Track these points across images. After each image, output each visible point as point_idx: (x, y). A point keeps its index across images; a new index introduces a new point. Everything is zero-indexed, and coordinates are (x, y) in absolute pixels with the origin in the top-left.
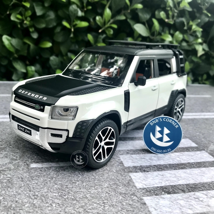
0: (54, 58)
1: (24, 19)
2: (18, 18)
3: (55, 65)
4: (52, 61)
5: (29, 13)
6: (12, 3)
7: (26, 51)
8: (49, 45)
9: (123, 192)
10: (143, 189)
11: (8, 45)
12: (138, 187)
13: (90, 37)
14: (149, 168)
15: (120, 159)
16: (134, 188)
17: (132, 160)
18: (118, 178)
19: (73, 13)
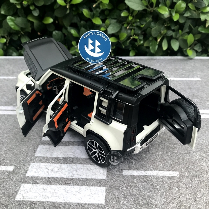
0: (56, 33)
2: (17, 1)
4: (54, 35)
7: (30, 29)
8: (51, 20)
9: (2, 202)
10: (18, 202)
11: (12, 25)
12: (16, 199)
13: (85, 12)
14: (41, 180)
15: (28, 167)
16: (13, 199)
17: (37, 169)
18: (10, 188)
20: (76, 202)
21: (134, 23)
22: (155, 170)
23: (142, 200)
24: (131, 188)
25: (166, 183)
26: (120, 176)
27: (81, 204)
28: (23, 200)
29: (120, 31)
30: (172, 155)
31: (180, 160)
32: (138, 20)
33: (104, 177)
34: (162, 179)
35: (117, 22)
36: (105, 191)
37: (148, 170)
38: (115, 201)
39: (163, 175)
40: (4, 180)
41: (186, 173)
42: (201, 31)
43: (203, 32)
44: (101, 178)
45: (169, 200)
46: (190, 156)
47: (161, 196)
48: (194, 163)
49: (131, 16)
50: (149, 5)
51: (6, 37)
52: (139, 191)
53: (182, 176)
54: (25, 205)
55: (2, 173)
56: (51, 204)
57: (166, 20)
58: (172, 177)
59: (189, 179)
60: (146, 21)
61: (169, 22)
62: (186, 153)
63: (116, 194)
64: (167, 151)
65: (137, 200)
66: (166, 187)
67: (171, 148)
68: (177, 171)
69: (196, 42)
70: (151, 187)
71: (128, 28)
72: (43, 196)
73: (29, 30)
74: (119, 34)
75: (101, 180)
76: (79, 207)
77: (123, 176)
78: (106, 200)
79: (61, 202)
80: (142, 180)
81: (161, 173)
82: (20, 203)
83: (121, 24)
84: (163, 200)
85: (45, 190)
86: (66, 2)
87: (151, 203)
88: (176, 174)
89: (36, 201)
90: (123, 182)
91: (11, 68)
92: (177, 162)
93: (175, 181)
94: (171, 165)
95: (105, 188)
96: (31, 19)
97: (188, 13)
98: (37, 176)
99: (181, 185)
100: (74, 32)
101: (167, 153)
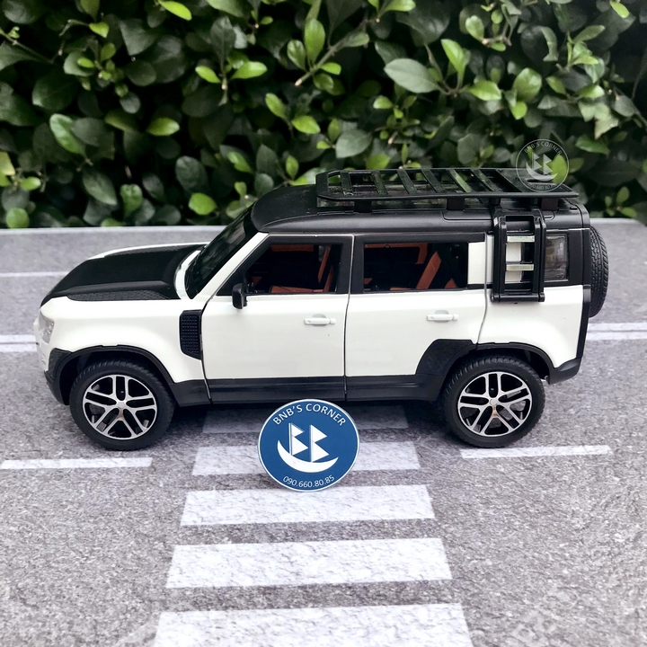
0: (186, 163)
1: (99, 67)
2: (82, 68)
3: (190, 180)
4: (182, 169)
5: (110, 50)
6: (67, 27)
7: (113, 149)
8: (172, 127)
9: (145, 532)
10: (190, 529)
11: (65, 138)
12: (182, 524)
13: (272, 102)
14: (241, 481)
15: (194, 457)
16: (174, 524)
17: (220, 460)
18: (157, 501)
19: (223, 39)
20: (355, 519)
21: (405, 130)
22: (545, 446)
23: (532, 506)
24: (494, 484)
25: (583, 468)
26: (456, 462)
27: (372, 523)
28: (204, 523)
29: (367, 152)
30: (579, 414)
31: (605, 423)
32: (417, 122)
33: (416, 466)
34: (570, 461)
35: (359, 128)
36: (427, 493)
37: (529, 447)
38: (462, 512)
39: (571, 454)
40: (131, 487)
41: (630, 447)
42: (583, 148)
43: (589, 149)
44: (408, 468)
45: (604, 501)
46: (627, 414)
47: (580, 496)
48: (642, 427)
49: (399, 109)
50: (444, 82)
51: (40, 174)
52: (520, 489)
53: (621, 453)
54: (214, 533)
55: (121, 472)
56: (287, 527)
57: (492, 120)
58: (595, 458)
59: (640, 459)
60: (437, 124)
61: (498, 126)
62: (614, 409)
63: (460, 498)
64: (565, 407)
65: (521, 506)
66: (587, 477)
67: (572, 400)
68: (604, 444)
69: (571, 177)
70: (549, 479)
71: (390, 141)
72: (257, 512)
73: (110, 152)
74: (365, 160)
75: (408, 471)
76: (366, 528)
77: (465, 461)
78: (436, 511)
79: (315, 523)
80: (518, 466)
81: (563, 451)
82: (196, 531)
83: (370, 134)
84: (589, 501)
85: (260, 501)
86: (220, 75)
87: (559, 510)
88: (604, 450)
89: (243, 525)
90: (471, 474)
91: (61, 253)
92: (597, 426)
93: (607, 463)
94: (586, 433)
95: (423, 486)
96: (115, 123)
97: (549, 101)
98: (225, 473)
99: (625, 471)
100: (238, 158)
101: (565, 410)
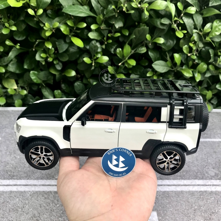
0: (78, 85)
1: (48, 56)
2: (42, 58)
4: (76, 87)
5: (52, 51)
6: (37, 43)
7: (53, 81)
8: (73, 73)
11: (35, 79)
13: (110, 68)
19: (94, 49)
51: (26, 88)
73: (51, 82)
86: (92, 59)
96: (53, 72)
97: (209, 73)
